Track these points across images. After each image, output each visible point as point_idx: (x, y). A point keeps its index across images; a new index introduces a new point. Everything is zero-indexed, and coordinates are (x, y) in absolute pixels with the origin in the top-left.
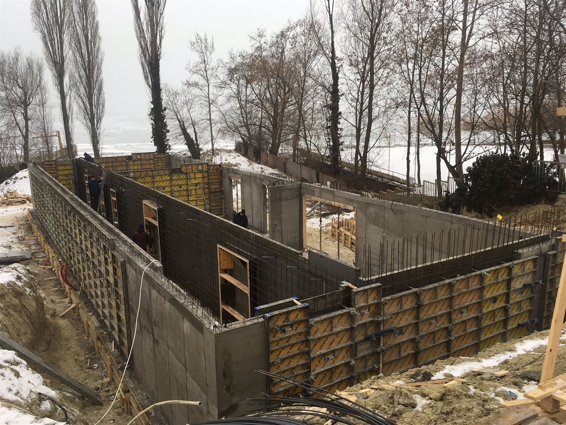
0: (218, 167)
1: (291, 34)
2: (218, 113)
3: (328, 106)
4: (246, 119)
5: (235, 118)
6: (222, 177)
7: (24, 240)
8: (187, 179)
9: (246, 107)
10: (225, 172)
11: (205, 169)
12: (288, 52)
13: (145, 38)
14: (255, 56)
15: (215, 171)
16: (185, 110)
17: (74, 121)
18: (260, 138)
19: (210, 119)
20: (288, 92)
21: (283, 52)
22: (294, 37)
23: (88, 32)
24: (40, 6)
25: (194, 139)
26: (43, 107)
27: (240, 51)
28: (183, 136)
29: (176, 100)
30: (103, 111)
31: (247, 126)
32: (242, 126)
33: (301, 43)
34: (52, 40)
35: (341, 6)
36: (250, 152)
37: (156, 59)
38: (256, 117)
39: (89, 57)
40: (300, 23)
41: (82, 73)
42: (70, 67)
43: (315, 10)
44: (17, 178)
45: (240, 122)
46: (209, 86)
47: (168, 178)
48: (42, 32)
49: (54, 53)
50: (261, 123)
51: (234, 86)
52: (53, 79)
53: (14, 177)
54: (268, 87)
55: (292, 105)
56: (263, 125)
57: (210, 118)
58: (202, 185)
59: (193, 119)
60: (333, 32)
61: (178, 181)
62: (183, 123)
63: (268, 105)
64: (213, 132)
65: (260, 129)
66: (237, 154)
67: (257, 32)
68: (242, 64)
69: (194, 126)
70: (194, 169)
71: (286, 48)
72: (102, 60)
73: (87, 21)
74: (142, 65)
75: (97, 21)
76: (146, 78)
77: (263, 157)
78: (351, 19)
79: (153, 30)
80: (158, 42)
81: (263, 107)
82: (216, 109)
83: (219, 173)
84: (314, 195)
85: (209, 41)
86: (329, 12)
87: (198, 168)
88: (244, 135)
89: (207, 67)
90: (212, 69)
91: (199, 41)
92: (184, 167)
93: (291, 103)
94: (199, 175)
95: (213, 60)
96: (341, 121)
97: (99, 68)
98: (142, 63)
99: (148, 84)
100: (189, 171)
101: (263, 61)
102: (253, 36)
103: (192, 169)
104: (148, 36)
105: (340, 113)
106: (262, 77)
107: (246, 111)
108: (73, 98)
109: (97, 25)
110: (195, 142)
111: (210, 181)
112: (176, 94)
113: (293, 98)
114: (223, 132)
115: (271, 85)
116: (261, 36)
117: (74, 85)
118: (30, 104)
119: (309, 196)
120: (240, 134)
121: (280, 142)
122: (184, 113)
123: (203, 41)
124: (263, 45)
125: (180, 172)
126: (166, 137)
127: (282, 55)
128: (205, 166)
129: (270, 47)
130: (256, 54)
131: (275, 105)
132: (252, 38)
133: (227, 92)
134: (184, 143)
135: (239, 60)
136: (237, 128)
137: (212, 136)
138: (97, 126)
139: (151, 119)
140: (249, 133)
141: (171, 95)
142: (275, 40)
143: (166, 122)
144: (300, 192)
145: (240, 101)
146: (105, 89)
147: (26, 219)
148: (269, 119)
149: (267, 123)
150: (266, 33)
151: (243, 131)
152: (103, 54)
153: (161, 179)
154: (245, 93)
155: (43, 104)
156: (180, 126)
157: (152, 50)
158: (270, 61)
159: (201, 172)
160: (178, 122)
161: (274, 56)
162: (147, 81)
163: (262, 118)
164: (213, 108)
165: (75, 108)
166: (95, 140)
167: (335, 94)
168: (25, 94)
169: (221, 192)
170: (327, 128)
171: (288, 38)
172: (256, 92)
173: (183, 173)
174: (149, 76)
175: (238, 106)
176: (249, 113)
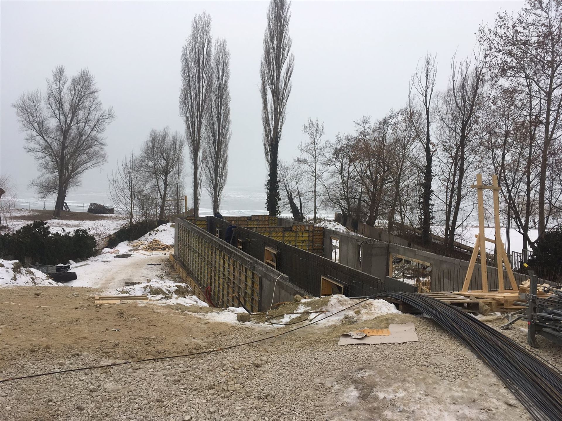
0: (322, 229)
1: (392, 121)
2: (321, 187)
3: (421, 184)
4: (347, 193)
5: (337, 192)
6: (324, 237)
7: (170, 274)
8: (296, 236)
9: (348, 182)
10: (327, 233)
11: (311, 230)
12: (389, 137)
13: (269, 124)
14: (359, 139)
15: (319, 232)
16: (294, 183)
17: (202, 188)
18: (358, 209)
19: (315, 192)
20: (387, 170)
21: (384, 136)
22: (395, 124)
23: (221, 117)
24: (187, 96)
25: (299, 208)
26: (178, 175)
27: (346, 135)
28: (289, 205)
29: (286, 174)
30: (225, 181)
31: (347, 199)
32: (343, 199)
33: (402, 129)
34: (193, 123)
35: (436, 102)
36: (349, 222)
37: (276, 141)
38: (356, 191)
39: (219, 137)
40: (401, 113)
41: (213, 149)
42: (204, 144)
43: (413, 104)
44: (158, 230)
45: (341, 195)
46: (316, 163)
47: (282, 235)
48: (186, 116)
49: (194, 132)
50: (361, 197)
51: (338, 164)
52: (190, 153)
53: (156, 229)
54: (369, 166)
55: (390, 182)
56: (362, 199)
57: (315, 190)
58: (307, 242)
59: (300, 190)
60: (428, 123)
61: (289, 238)
62: (291, 194)
63: (368, 181)
64: (317, 202)
65: (359, 202)
66: (337, 223)
67: (362, 119)
68: (347, 145)
69: (300, 197)
70: (302, 229)
71: (388, 133)
72: (229, 139)
73: (221, 108)
74: (265, 144)
75: (229, 108)
76: (267, 155)
77: (360, 227)
78: (445, 112)
79: (276, 118)
80: (279, 127)
81: (363, 183)
82: (320, 183)
83: (322, 234)
84: (399, 254)
85: (320, 126)
86: (426, 106)
87: (305, 228)
88: (344, 207)
89: (316, 147)
90: (321, 149)
91: (311, 125)
92: (294, 227)
93: (389, 180)
94: (307, 234)
95: (322, 142)
96: (433, 197)
97: (226, 147)
98: (265, 143)
99: (268, 160)
100: (298, 230)
101: (366, 143)
102: (358, 122)
103: (301, 229)
104: (272, 123)
105: (432, 191)
106: (364, 157)
107: (347, 186)
108: (203, 169)
109: (229, 111)
110: (300, 211)
111: (314, 240)
112: (287, 168)
113: (391, 176)
114: (326, 203)
115: (372, 164)
116: (365, 122)
117: (205, 158)
118: (170, 172)
119: (395, 254)
120: (341, 206)
121: (377, 215)
122: (292, 185)
123: (315, 126)
124: (367, 130)
125: (291, 230)
126: (277, 204)
127: (383, 139)
128: (311, 227)
129: (373, 132)
130: (360, 137)
131: (374, 182)
132: (358, 124)
133: (332, 168)
134: (290, 212)
135: (345, 142)
136: (338, 201)
137: (315, 206)
138: (219, 193)
139: (267, 188)
140: (349, 206)
141: (283, 169)
142: (378, 126)
143: (279, 192)
144: (388, 250)
145: (342, 177)
146: (229, 163)
147: (168, 260)
148: (368, 194)
149: (366, 197)
150: (370, 120)
151: (344, 203)
152: (231, 134)
153: (275, 235)
154: (348, 170)
155: (179, 173)
156: (288, 196)
157: (274, 133)
158: (372, 144)
159: (307, 231)
160: (286, 193)
161: (376, 140)
162: (267, 158)
163: (361, 192)
164: (318, 182)
165: (204, 177)
166: (216, 205)
167: (428, 174)
168: (167, 164)
169: (322, 249)
170: (419, 203)
171: (390, 125)
172: (358, 170)
173: (293, 231)
174: (269, 154)
175: (341, 181)
176: (350, 188)
